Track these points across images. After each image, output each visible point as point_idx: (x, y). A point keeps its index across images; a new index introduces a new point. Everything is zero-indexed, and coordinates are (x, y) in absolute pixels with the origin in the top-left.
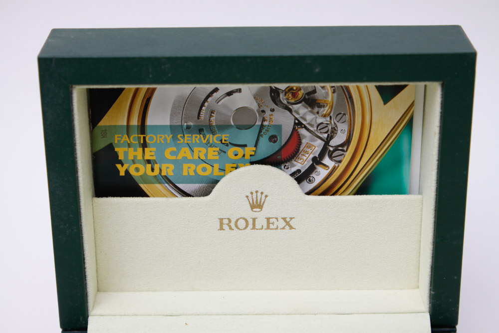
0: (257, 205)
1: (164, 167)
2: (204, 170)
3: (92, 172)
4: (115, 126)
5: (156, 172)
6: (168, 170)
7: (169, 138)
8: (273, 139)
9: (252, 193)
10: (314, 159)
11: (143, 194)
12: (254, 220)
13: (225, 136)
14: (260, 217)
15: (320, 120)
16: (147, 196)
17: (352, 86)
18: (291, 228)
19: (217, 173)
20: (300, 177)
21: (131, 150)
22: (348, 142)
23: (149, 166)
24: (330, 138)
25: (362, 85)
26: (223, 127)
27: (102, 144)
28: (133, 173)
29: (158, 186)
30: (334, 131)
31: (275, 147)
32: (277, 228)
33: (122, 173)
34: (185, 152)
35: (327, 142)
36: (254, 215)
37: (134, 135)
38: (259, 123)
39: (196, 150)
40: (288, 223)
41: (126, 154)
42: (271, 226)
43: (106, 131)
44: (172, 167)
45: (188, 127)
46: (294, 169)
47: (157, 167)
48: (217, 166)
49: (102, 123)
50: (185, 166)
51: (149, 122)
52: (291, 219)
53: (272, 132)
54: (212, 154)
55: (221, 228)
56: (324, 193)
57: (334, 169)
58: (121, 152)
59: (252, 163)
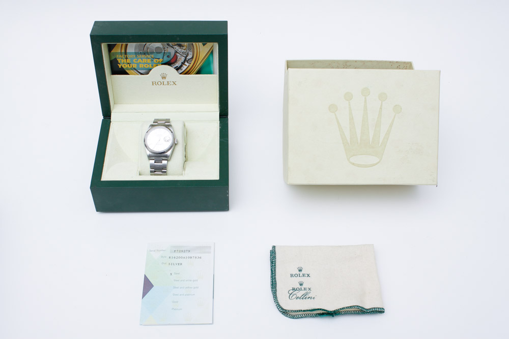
0: (164, 78)
1: (133, 65)
2: (147, 66)
3: (110, 66)
4: (117, 53)
5: (131, 67)
6: (135, 66)
7: (134, 56)
8: (168, 56)
9: (162, 74)
10: (182, 63)
11: (127, 74)
12: (163, 82)
13: (152, 56)
14: (165, 81)
15: (183, 51)
16: (129, 74)
17: (194, 43)
18: (175, 84)
19: (151, 67)
20: (177, 69)
21: (122, 60)
22: (192, 58)
23: (129, 65)
24: (187, 56)
25: (197, 43)
26: (152, 53)
27: (113, 58)
28: (123, 67)
29: (132, 71)
30: (188, 55)
31: (169, 59)
32: (171, 85)
33: (120, 67)
34: (140, 60)
35: (186, 58)
36: (163, 81)
37: (123, 55)
38: (163, 52)
39: (143, 60)
41: (121, 61)
42: (169, 84)
43: (114, 54)
44: (136, 65)
45: (141, 53)
46: (176, 66)
47: (131, 65)
48: (150, 65)
49: (112, 51)
50: (140, 65)
51: (128, 51)
52: (175, 82)
53: (168, 55)
54: (149, 61)
55: (153, 85)
56: (185, 74)
57: (189, 66)
58: (119, 60)
59: (162, 64)
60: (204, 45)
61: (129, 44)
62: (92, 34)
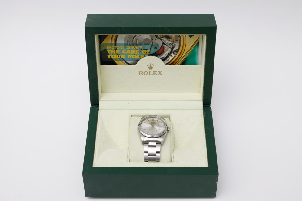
0: (150, 68)
1: (122, 56)
2: (134, 57)
3: (100, 57)
4: (107, 44)
5: (120, 57)
6: (123, 57)
7: (124, 47)
8: (156, 48)
9: (149, 64)
10: (168, 54)
11: (115, 64)
12: (150, 72)
13: (141, 47)
14: (152, 71)
15: (170, 42)
16: (117, 65)
17: (181, 35)
18: (161, 74)
19: (138, 58)
20: (164, 59)
21: (112, 51)
22: (179, 49)
23: (117, 56)
24: (173, 48)
25: (184, 35)
26: (140, 44)
27: (103, 49)
28: (112, 57)
29: (120, 61)
30: (174, 46)
31: (156, 50)
32: (157, 75)
33: (109, 58)
34: (128, 51)
35: (172, 49)
36: (150, 71)
37: (113, 46)
38: (151, 43)
39: (132, 51)
40: (160, 73)
41: (110, 52)
42: (155, 74)
43: (104, 45)
44: (124, 56)
45: (130, 44)
46: (162, 57)
47: (120, 56)
48: (138, 56)
49: (103, 43)
50: (129, 56)
51: (118, 42)
52: (161, 72)
53: (155, 46)
54: (137, 52)
55: (140, 74)
56: (171, 64)
57: (175, 57)
58: (109, 51)
59: (149, 55)
60: (191, 37)
61: (119, 35)
62: (87, 26)
